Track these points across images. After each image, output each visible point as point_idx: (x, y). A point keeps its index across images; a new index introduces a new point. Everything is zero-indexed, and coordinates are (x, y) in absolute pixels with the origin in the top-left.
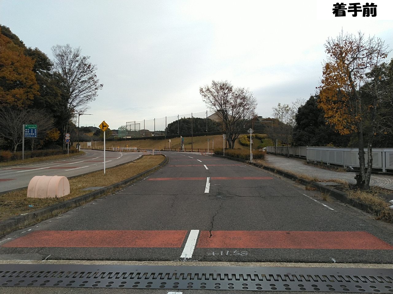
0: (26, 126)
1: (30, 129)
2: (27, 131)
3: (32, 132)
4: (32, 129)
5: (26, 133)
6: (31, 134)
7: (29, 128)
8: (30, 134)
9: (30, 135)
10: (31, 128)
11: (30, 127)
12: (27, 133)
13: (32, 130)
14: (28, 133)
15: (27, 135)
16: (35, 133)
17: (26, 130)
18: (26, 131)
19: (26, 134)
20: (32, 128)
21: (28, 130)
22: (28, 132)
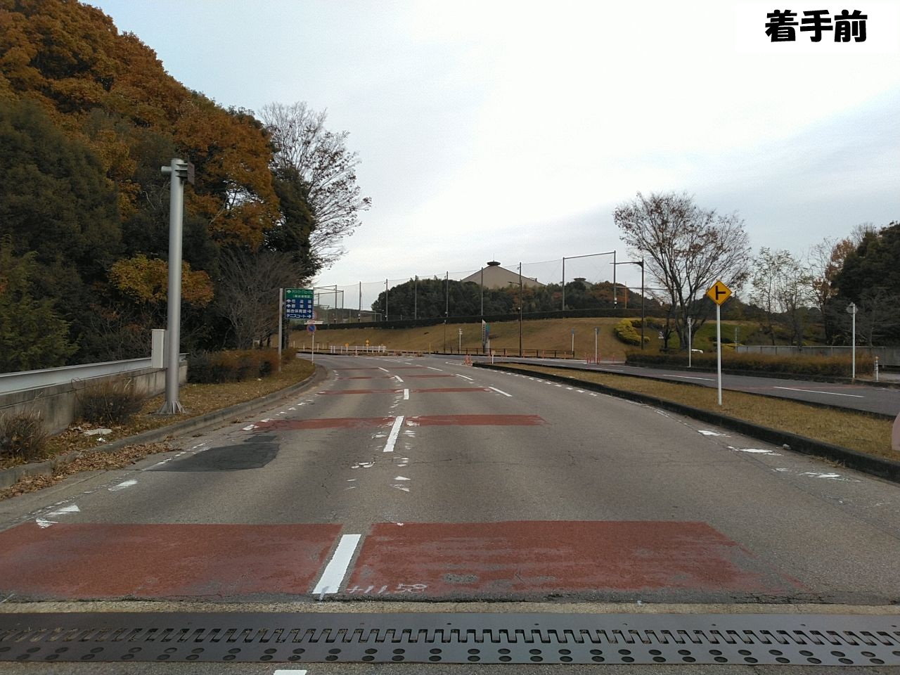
0: (289, 291)
1: (298, 300)
2: (291, 303)
3: (302, 306)
4: (302, 299)
5: (287, 308)
6: (300, 311)
7: (296, 296)
8: (297, 311)
9: (298, 313)
10: (299, 296)
11: (298, 294)
12: (291, 308)
13: (302, 302)
14: (294, 309)
15: (290, 313)
16: (308, 309)
17: (289, 301)
18: (287, 303)
19: (288, 311)
20: (303, 296)
21: (294, 301)
22: (293, 306)
